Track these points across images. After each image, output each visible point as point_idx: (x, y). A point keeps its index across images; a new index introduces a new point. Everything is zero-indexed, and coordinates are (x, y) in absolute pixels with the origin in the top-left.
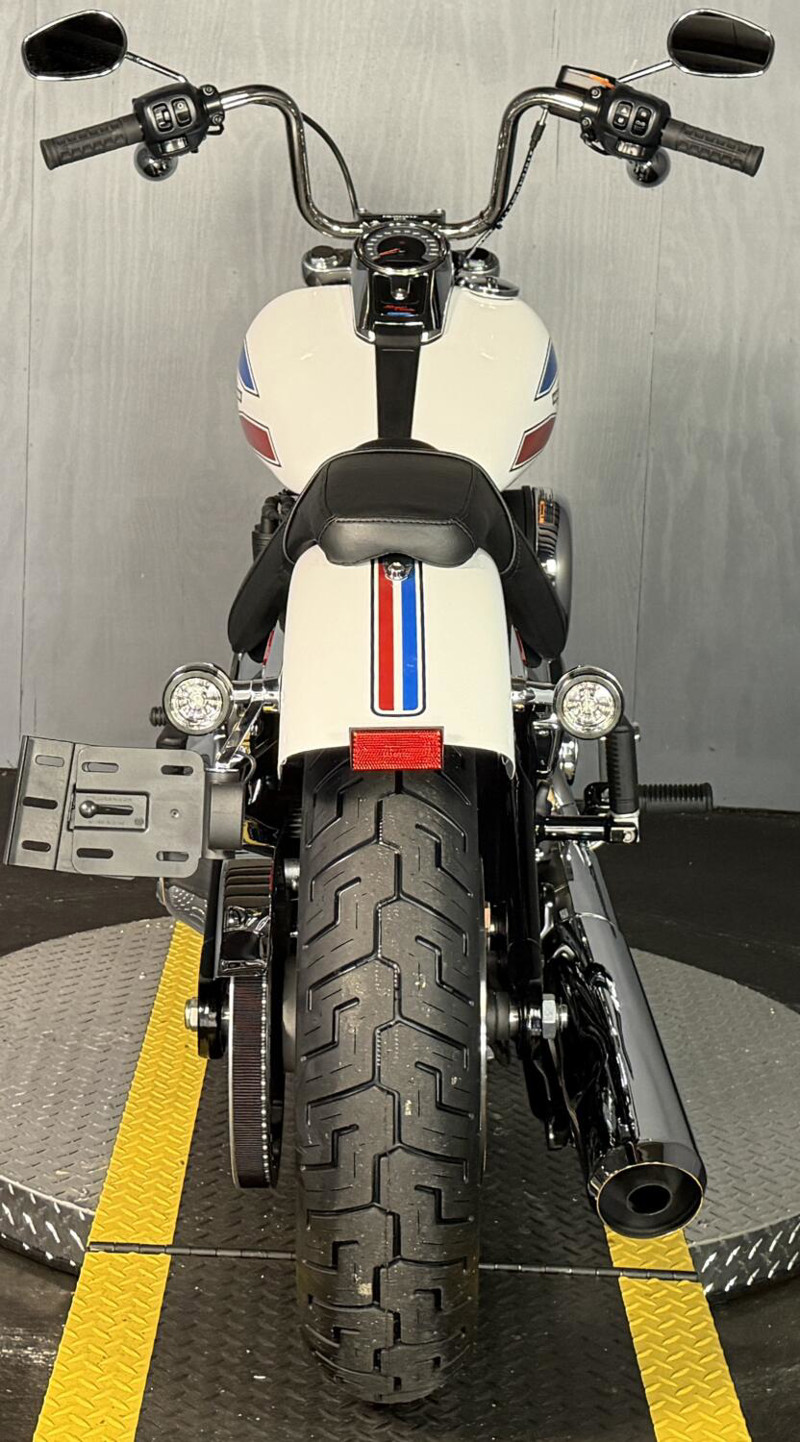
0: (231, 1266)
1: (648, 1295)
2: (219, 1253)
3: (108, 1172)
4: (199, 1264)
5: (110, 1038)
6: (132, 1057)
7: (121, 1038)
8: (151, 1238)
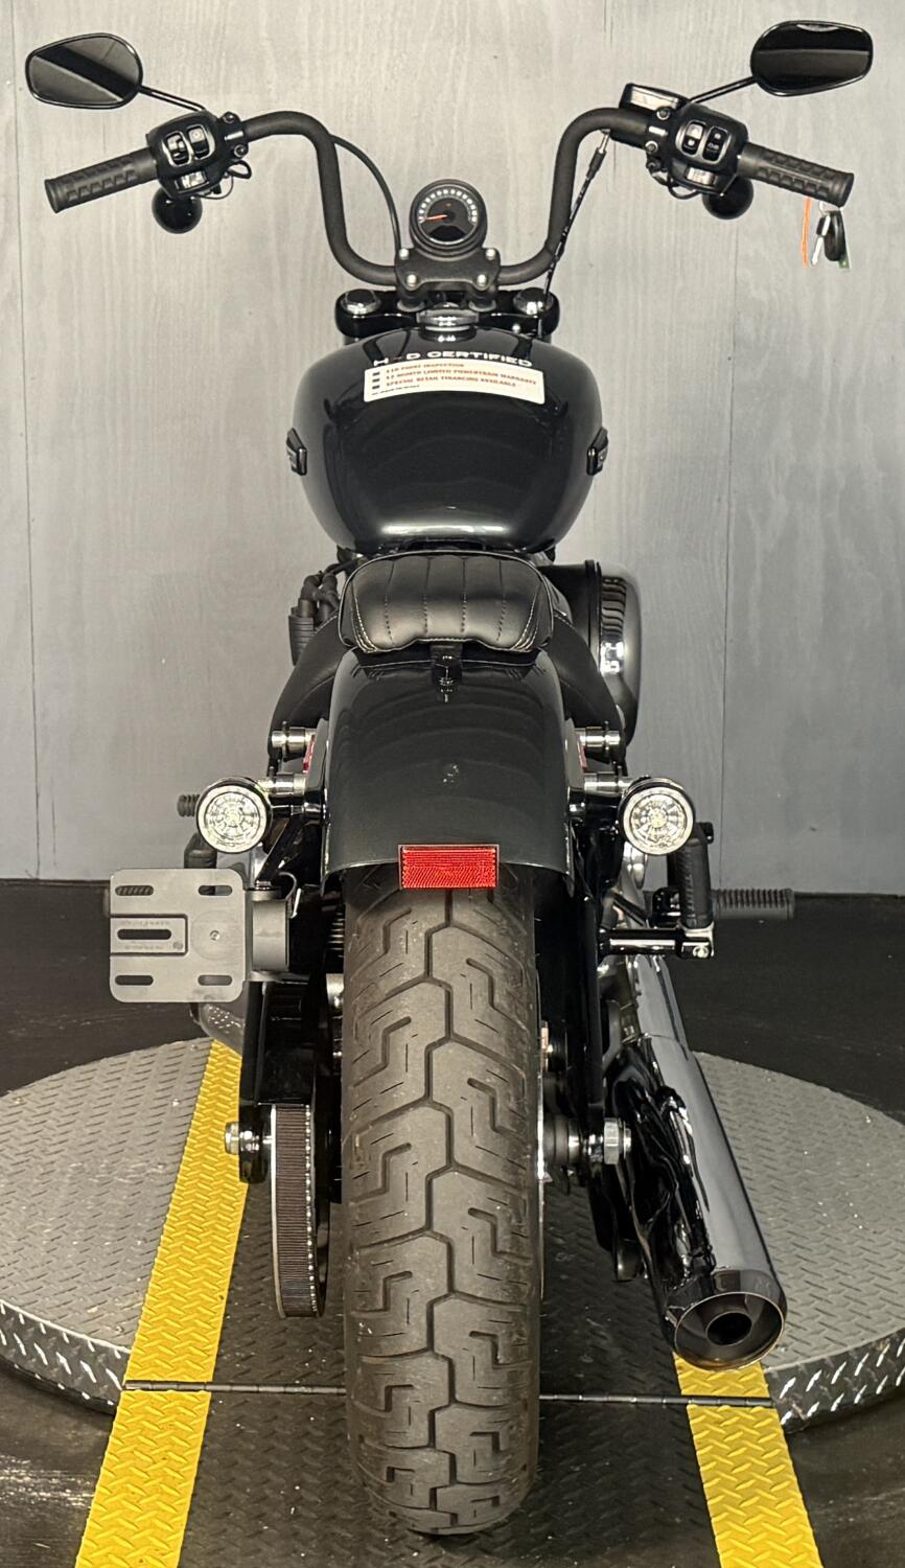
0: (273, 1402)
1: (718, 1423)
2: (261, 1389)
3: (143, 1308)
4: (241, 1401)
5: (143, 1170)
6: (167, 1189)
7: (154, 1170)
8: (190, 1376)
